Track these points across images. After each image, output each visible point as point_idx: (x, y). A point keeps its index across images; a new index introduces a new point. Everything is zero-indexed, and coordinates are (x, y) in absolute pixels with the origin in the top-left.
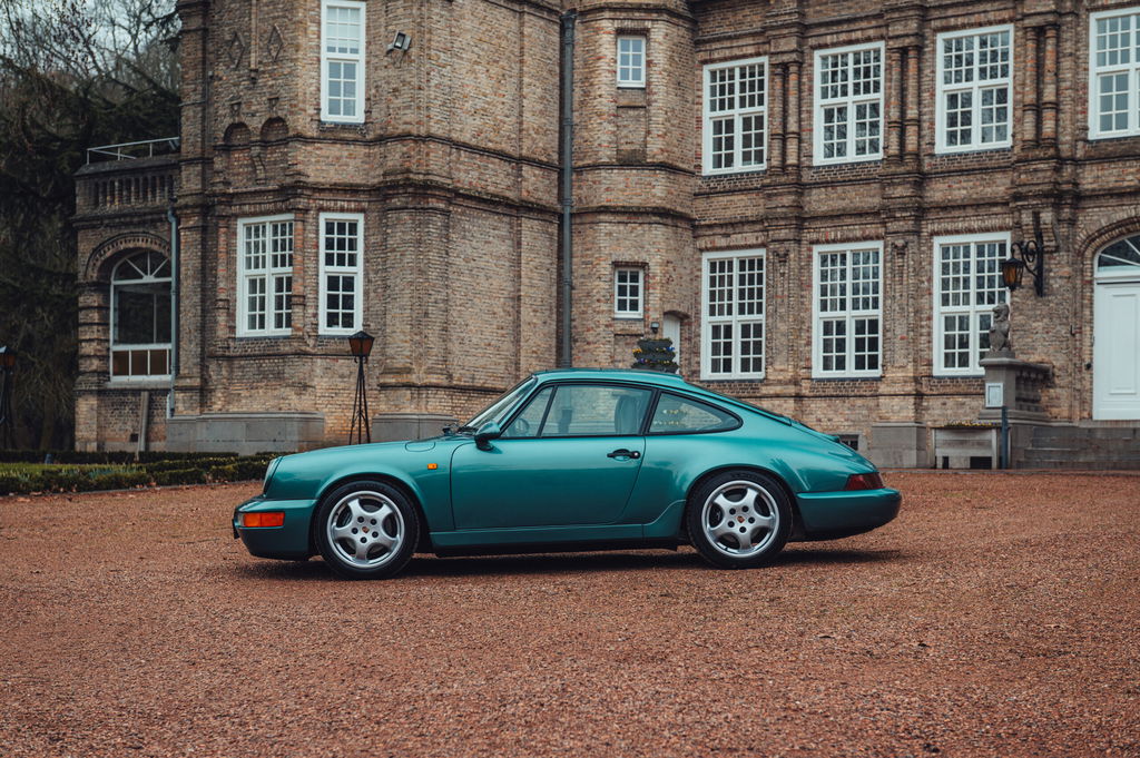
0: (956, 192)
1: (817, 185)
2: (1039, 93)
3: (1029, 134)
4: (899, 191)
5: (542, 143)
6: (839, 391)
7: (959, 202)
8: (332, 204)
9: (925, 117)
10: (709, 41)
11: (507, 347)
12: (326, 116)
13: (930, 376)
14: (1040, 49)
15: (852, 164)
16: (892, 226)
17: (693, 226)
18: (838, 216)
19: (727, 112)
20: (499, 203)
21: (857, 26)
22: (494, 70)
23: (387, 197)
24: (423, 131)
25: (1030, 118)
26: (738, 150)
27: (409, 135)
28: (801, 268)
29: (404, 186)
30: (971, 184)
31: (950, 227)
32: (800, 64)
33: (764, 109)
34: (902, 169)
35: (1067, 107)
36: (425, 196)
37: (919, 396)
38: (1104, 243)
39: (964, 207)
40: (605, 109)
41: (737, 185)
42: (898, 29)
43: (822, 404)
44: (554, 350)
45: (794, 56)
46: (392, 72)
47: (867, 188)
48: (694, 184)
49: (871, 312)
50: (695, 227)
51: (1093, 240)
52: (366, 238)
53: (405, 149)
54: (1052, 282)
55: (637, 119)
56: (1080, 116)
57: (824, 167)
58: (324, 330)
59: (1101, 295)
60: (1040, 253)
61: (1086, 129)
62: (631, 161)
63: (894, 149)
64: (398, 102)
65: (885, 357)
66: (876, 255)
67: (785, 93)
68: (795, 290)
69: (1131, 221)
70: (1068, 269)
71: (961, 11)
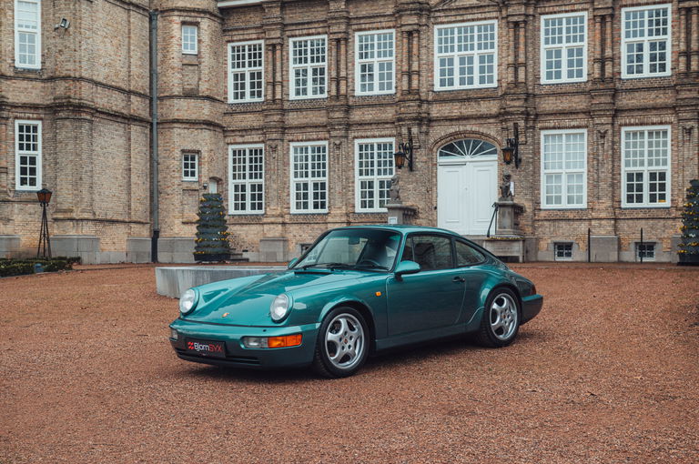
0: (367, 116)
1: (292, 110)
2: (410, 66)
3: (406, 87)
4: (337, 115)
5: (141, 84)
6: (306, 220)
7: (369, 121)
8: (23, 115)
9: (349, 76)
10: (231, 30)
11: (124, 197)
12: (18, 64)
13: (354, 213)
14: (410, 43)
15: (311, 100)
16: (333, 133)
18: (304, 127)
19: (241, 69)
20: (119, 116)
21: (313, 26)
22: (115, 42)
23: (55, 112)
24: (77, 75)
25: (405, 79)
26: (248, 90)
27: (70, 77)
28: (284, 154)
29: (67, 106)
30: (374, 112)
31: (363, 134)
32: (282, 45)
33: (262, 69)
34: (338, 103)
35: (424, 74)
36: (80, 112)
37: (349, 223)
38: (442, 144)
39: (371, 124)
40: (176, 65)
41: (247, 109)
42: (334, 29)
43: (297, 227)
44: (149, 198)
45: (279, 41)
46: (58, 40)
47: (319, 112)
48: (222, 108)
49: (321, 179)
50: (224, 131)
51: (437, 143)
52: (43, 134)
53: (67, 85)
54: (417, 164)
55: (193, 71)
56: (430, 79)
57: (296, 101)
58: (18, 187)
59: (441, 171)
60: (411, 149)
61: (433, 85)
62: (190, 95)
63: (334, 92)
64: (62, 58)
65: (329, 203)
66: (324, 148)
67: (274, 60)
68: (281, 166)
69: (456, 133)
70: (425, 158)
71: (368, 21)
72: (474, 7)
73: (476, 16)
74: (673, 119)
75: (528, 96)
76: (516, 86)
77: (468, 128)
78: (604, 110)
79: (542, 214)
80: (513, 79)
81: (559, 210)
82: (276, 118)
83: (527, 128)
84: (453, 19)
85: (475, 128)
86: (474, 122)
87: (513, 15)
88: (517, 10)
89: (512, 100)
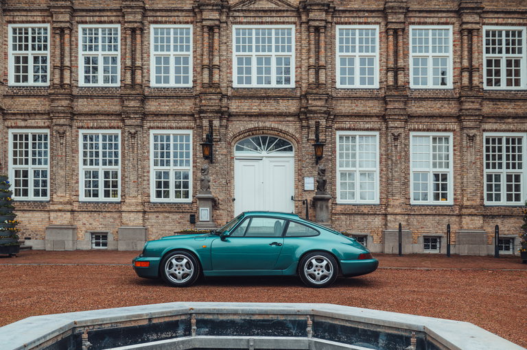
0: (163, 107)
1: (82, 97)
2: (211, 60)
3: (206, 80)
4: (132, 104)
6: (97, 209)
7: (165, 113)
9: (145, 67)
10: (12, 10)
13: (149, 202)
14: (211, 38)
15: (102, 88)
16: (128, 122)
17: (4, 114)
18: (95, 114)
19: (23, 52)
21: (105, 14)
25: (206, 72)
26: (31, 74)
28: (73, 141)
30: (171, 104)
31: (159, 125)
32: (71, 30)
33: (47, 53)
34: (134, 92)
35: (224, 69)
37: (144, 212)
38: (240, 139)
39: (168, 115)
41: (31, 93)
42: (129, 18)
43: (87, 215)
45: (68, 25)
47: (112, 101)
48: (3, 90)
49: (113, 167)
51: (236, 137)
54: (217, 156)
56: (229, 75)
57: (85, 88)
59: (237, 163)
61: (232, 82)
63: (129, 81)
65: (122, 191)
66: (116, 137)
67: (62, 45)
68: (69, 153)
69: (255, 129)
70: (225, 150)
71: (164, 14)
72: (273, 11)
73: (274, 20)
74: (456, 127)
75: (330, 98)
76: (318, 87)
77: (268, 124)
78: (399, 115)
79: (339, 208)
80: (314, 80)
81: (354, 205)
82: (65, 103)
83: (327, 127)
84: (252, 20)
85: (274, 125)
86: (272, 119)
87: (314, 20)
88: (317, 15)
89: (314, 100)
